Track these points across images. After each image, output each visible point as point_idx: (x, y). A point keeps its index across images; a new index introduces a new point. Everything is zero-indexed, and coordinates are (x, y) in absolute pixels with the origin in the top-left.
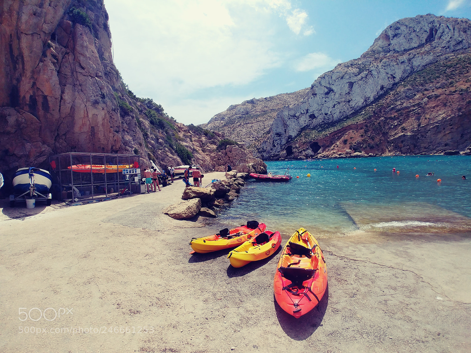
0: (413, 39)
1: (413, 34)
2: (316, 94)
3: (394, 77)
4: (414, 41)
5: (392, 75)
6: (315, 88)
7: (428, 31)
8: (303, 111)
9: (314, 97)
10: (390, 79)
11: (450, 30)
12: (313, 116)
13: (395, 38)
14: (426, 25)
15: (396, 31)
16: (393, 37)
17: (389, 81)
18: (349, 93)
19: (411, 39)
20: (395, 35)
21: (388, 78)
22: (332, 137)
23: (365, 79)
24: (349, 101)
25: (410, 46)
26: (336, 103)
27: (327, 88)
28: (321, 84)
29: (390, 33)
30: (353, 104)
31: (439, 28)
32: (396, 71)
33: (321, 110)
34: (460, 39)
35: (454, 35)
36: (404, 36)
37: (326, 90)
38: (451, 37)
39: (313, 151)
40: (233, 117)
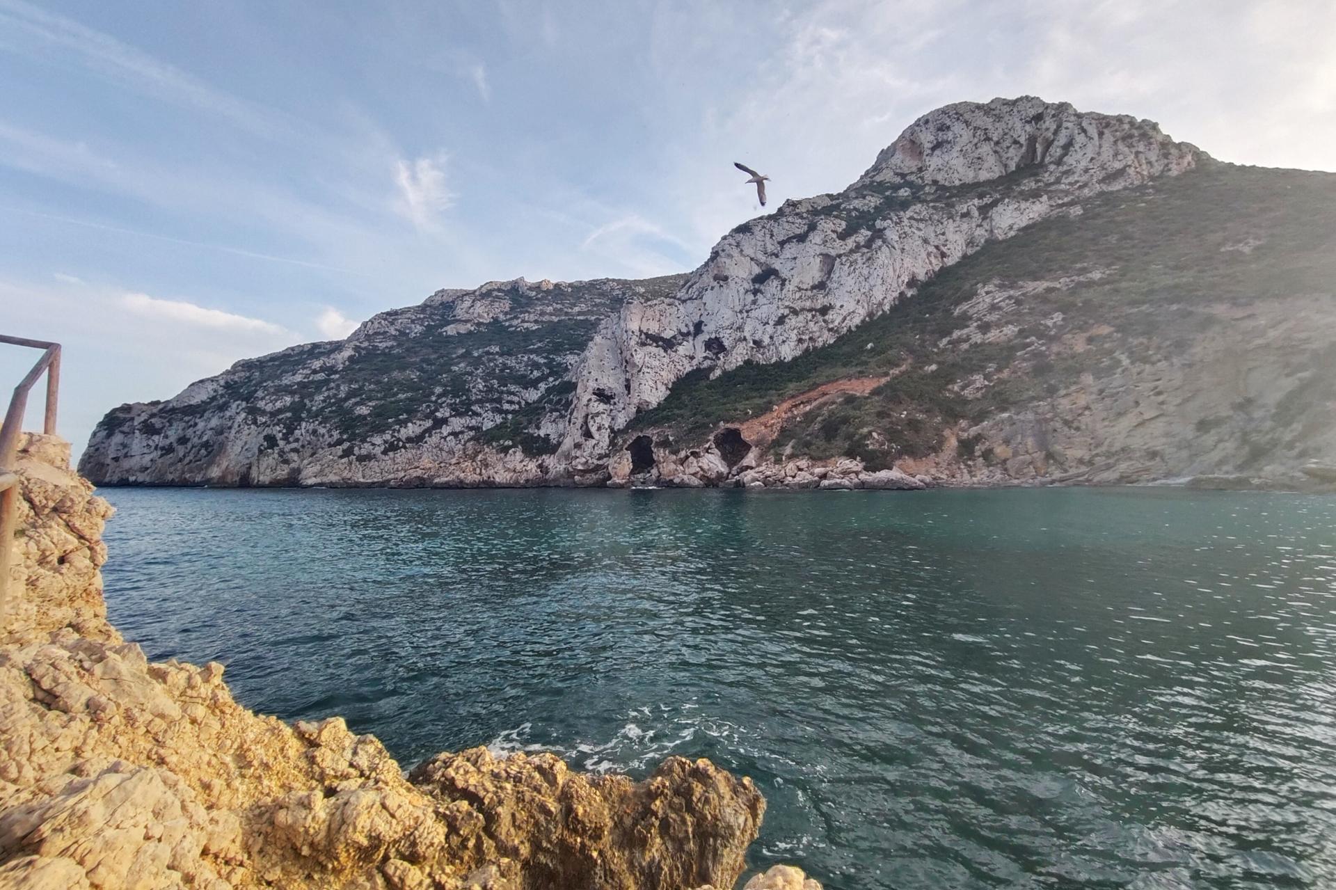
0: (984, 158)
1: (986, 149)
2: (726, 279)
3: (943, 255)
4: (986, 165)
5: (937, 247)
6: (723, 260)
7: (1022, 140)
8: (686, 325)
9: (721, 286)
10: (932, 259)
11: (1091, 138)
12: (715, 346)
13: (937, 152)
14: (1019, 125)
15: (940, 134)
16: (933, 149)
17: (931, 263)
18: (821, 286)
19: (979, 158)
20: (938, 146)
21: (929, 255)
22: (783, 415)
23: (866, 250)
24: (824, 310)
25: (975, 178)
26: (786, 312)
27: (759, 264)
28: (742, 251)
29: (927, 138)
30: (835, 317)
31: (1056, 133)
32: (951, 236)
33: (740, 328)
34: (1118, 165)
35: (1099, 154)
36: (961, 151)
37: (757, 270)
38: (1092, 159)
39: (724, 457)
40: (445, 329)
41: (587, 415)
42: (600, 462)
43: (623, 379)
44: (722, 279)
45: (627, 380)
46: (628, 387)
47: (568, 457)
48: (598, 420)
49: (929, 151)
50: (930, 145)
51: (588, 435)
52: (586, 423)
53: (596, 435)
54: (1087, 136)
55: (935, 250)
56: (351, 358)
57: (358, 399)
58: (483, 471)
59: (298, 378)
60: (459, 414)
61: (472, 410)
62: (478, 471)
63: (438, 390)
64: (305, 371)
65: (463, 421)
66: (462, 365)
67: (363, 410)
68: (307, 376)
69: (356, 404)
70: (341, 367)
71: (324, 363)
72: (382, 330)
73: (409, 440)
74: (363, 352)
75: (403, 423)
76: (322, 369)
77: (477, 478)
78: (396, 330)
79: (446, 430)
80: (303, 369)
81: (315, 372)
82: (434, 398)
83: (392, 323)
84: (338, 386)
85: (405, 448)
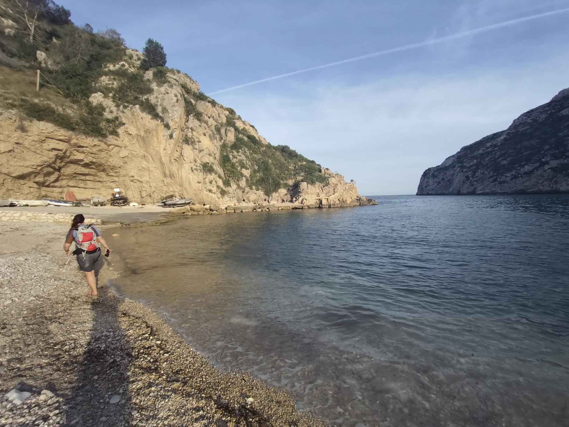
40: (561, 112)
56: (505, 139)
59: (480, 152)
68: (484, 150)
73: (525, 173)
75: (523, 166)
76: (491, 146)
78: (531, 120)
80: (482, 148)
81: (488, 148)
83: (529, 117)
84: (496, 153)
85: (521, 177)
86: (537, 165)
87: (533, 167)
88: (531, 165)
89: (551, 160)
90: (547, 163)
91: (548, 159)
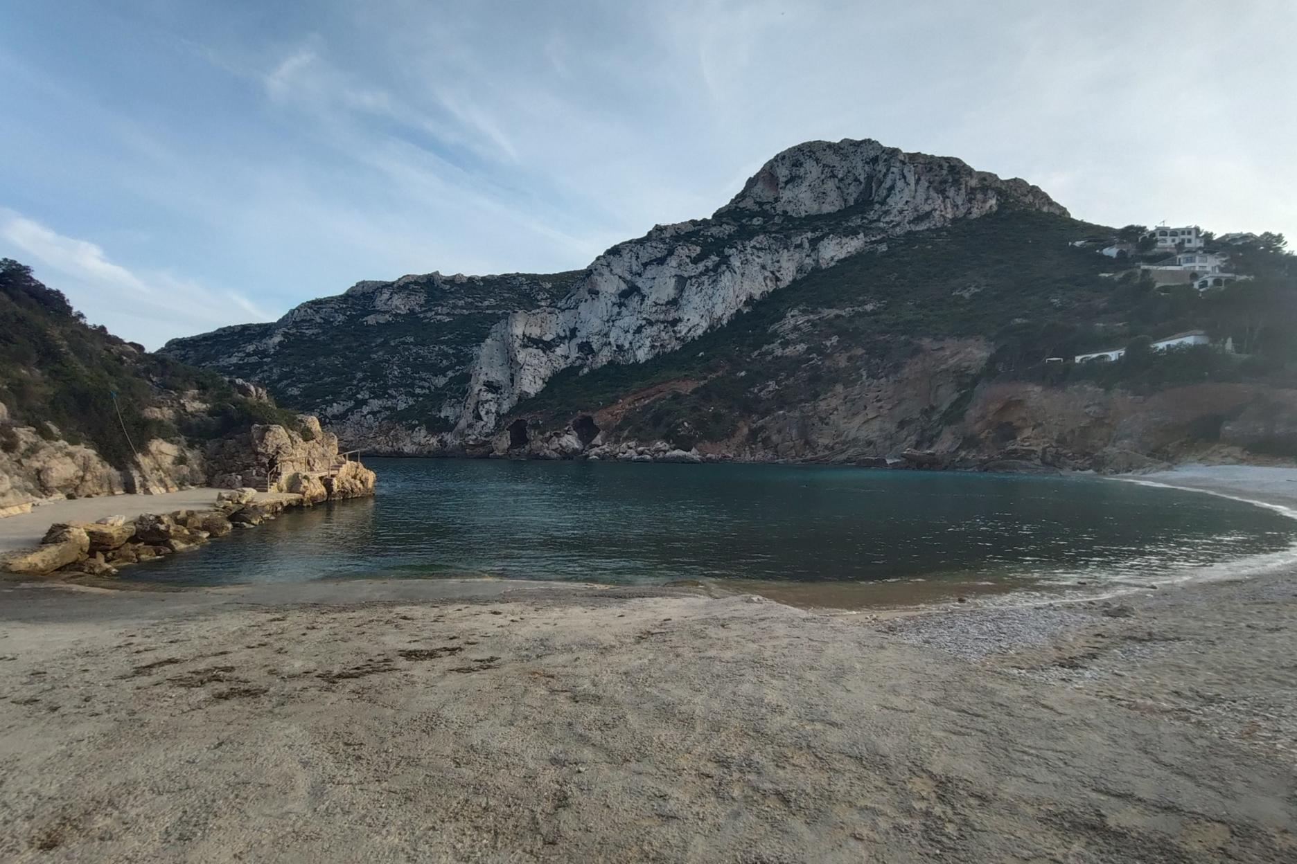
0: (828, 193)
1: (830, 185)
2: (597, 293)
3: (778, 279)
4: (829, 200)
5: (772, 273)
6: (595, 277)
7: (862, 178)
8: (564, 331)
9: (593, 299)
10: (768, 282)
11: (908, 184)
12: (586, 348)
13: (789, 186)
14: (860, 164)
15: (794, 169)
16: (787, 183)
17: (766, 285)
18: (674, 303)
19: (824, 193)
20: (791, 180)
21: (765, 278)
22: (627, 407)
23: (712, 274)
24: (675, 322)
25: (819, 210)
26: (644, 322)
27: (625, 281)
28: (611, 270)
29: (783, 173)
30: (682, 329)
31: (885, 175)
32: (784, 264)
33: (606, 335)
34: (927, 208)
35: (914, 197)
36: (810, 186)
37: (623, 286)
38: (907, 202)
39: (580, 437)
40: (365, 319)
41: (478, 402)
42: (487, 439)
43: (508, 374)
44: (594, 293)
45: (512, 375)
46: (512, 380)
47: (462, 434)
48: (486, 406)
49: (783, 185)
50: (785, 179)
51: (479, 418)
52: (477, 408)
53: (485, 418)
54: (905, 182)
55: (771, 275)
56: (280, 343)
57: (289, 381)
58: (395, 444)
59: (234, 360)
60: (378, 397)
61: (388, 393)
62: (390, 444)
63: (360, 375)
64: (240, 354)
65: (380, 402)
66: (380, 353)
67: (294, 391)
68: (242, 359)
69: (288, 385)
70: (272, 351)
71: (257, 348)
72: (309, 318)
73: (335, 417)
74: (292, 338)
75: (330, 403)
76: (255, 353)
77: (389, 449)
78: (321, 318)
79: (365, 410)
80: (239, 352)
81: (249, 355)
82: (355, 383)
83: (317, 312)
84: (271, 369)
85: (331, 424)
86: (351, 404)
87: (346, 408)
88: (342, 403)
89: (370, 398)
90: (365, 402)
91: (367, 397)
